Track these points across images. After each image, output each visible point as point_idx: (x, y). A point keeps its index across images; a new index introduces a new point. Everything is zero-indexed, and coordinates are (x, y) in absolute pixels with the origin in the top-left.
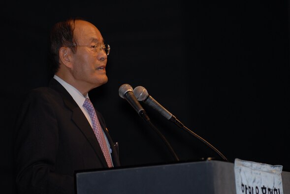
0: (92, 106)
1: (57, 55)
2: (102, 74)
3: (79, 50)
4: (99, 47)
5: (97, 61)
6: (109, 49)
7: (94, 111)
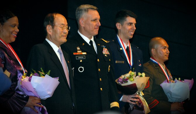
0: (62, 52)
1: (46, 28)
2: (64, 38)
3: (55, 28)
4: (65, 27)
5: (63, 33)
6: (70, 28)
7: (62, 54)
